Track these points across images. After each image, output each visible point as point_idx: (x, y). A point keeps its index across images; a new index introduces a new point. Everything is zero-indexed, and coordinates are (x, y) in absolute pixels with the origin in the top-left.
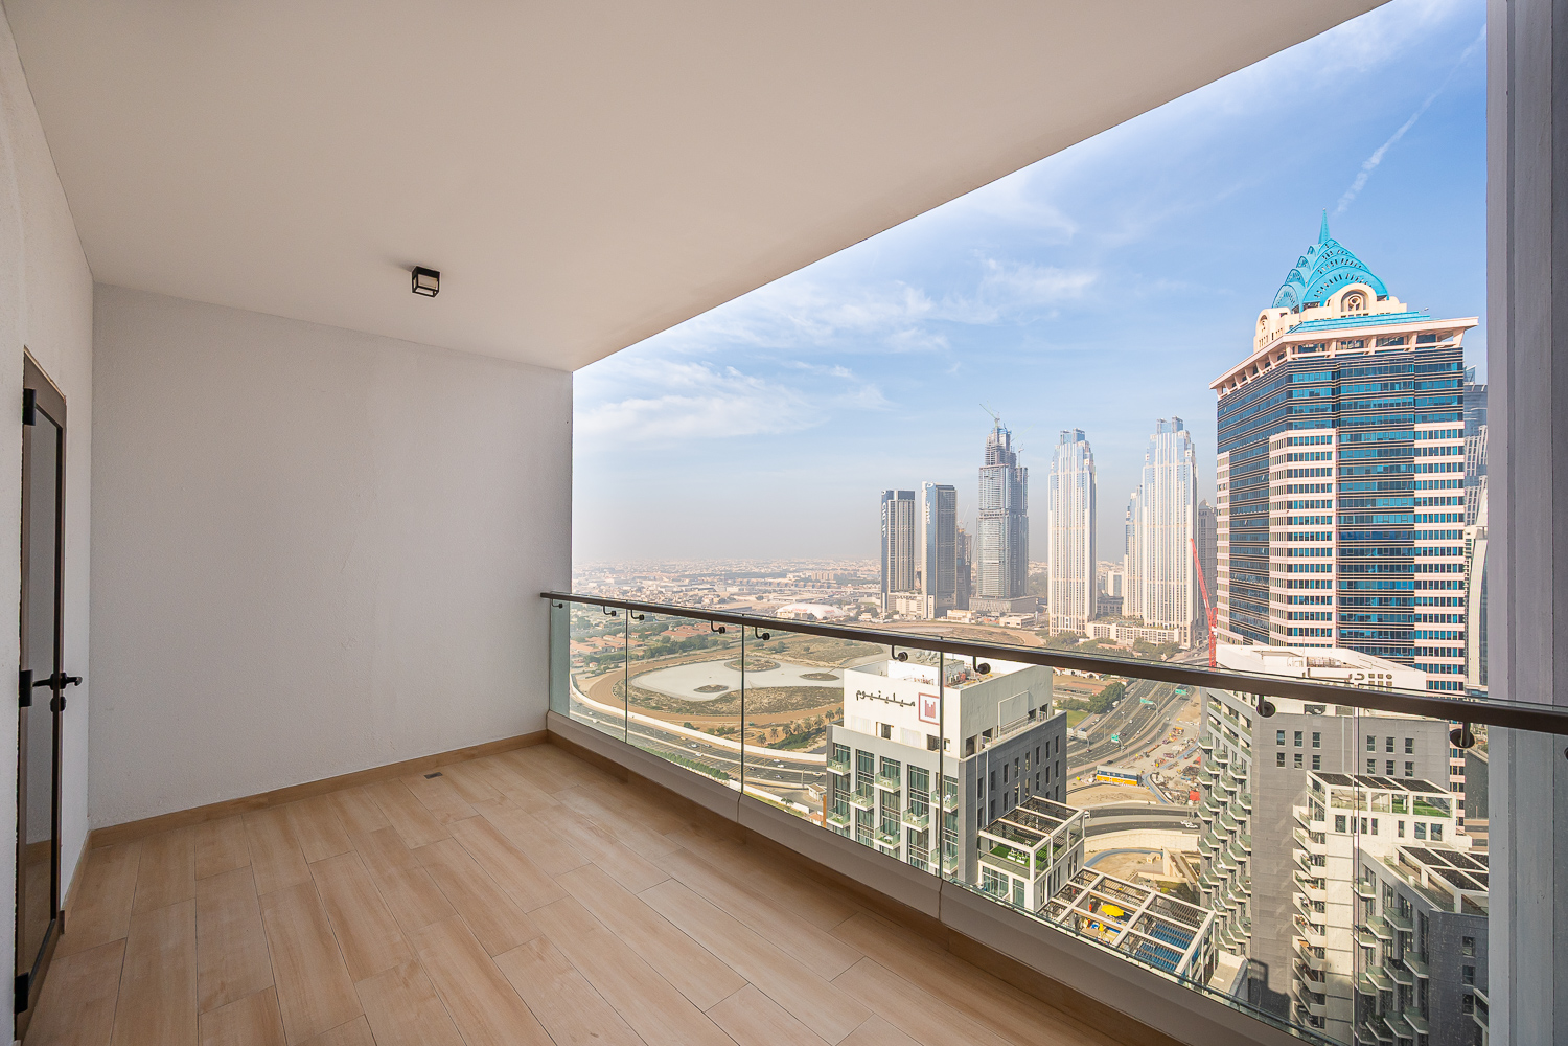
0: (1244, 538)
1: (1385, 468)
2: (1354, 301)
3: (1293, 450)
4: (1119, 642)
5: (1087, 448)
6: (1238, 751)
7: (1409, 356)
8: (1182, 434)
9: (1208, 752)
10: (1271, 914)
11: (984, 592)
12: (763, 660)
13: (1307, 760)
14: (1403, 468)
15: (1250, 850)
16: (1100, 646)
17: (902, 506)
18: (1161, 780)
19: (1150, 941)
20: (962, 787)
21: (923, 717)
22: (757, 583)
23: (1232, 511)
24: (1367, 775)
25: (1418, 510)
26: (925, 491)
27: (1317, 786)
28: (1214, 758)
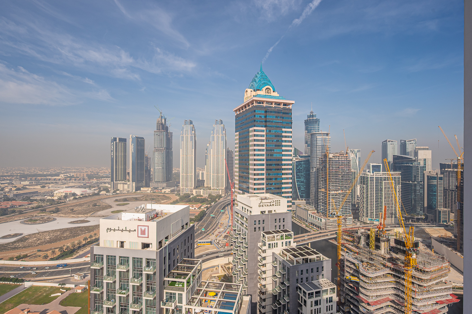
0: (242, 160)
1: (276, 141)
2: (268, 91)
3: (256, 133)
4: (204, 196)
5: (193, 127)
6: (244, 229)
7: (281, 109)
8: (222, 125)
9: (235, 230)
10: (252, 278)
11: (156, 180)
12: (46, 217)
13: (261, 229)
14: (280, 141)
15: (247, 260)
16: (197, 198)
17: (121, 145)
18: (218, 241)
19: (224, 301)
20: (158, 262)
21: (140, 235)
22: (41, 179)
23: (239, 151)
24: (275, 230)
25: (283, 153)
26: (131, 139)
27: (264, 236)
28: (237, 232)
